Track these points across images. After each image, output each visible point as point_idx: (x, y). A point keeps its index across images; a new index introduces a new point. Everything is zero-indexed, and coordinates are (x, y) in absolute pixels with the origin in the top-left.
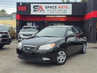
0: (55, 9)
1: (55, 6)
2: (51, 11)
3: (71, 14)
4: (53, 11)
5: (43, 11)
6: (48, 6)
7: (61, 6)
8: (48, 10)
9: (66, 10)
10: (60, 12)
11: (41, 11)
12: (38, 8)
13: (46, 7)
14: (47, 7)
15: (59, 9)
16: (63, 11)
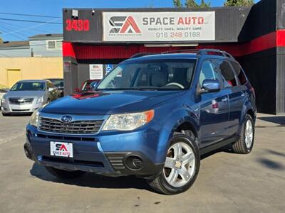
0: (169, 26)
1: (171, 19)
2: (160, 31)
3: (214, 39)
4: (164, 31)
5: (137, 31)
6: (151, 19)
7: (186, 18)
8: (149, 29)
9: (198, 28)
10: (183, 35)
11: (130, 31)
12: (124, 22)
13: (144, 21)
14: (149, 20)
15: (181, 26)
16: (192, 31)
